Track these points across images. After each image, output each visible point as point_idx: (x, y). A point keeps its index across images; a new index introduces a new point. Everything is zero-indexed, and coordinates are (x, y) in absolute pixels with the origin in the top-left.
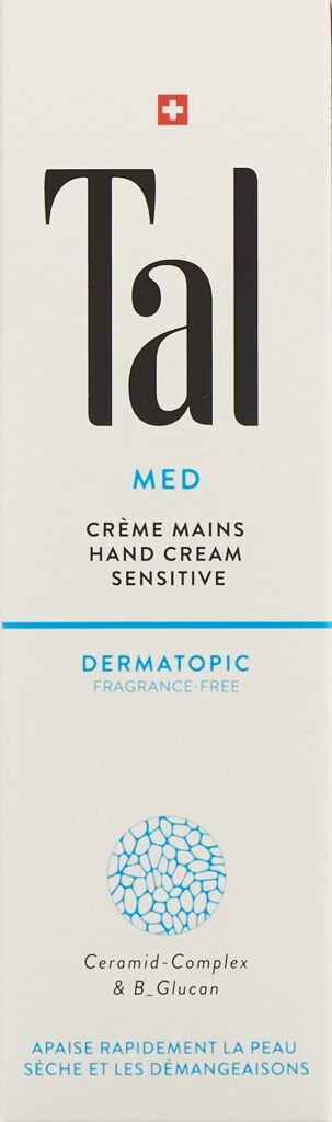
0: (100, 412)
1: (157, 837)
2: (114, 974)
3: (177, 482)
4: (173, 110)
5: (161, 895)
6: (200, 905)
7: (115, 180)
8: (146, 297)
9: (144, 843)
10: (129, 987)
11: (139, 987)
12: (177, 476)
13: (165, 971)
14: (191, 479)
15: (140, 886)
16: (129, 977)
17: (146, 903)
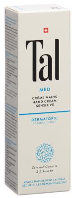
0: (34, 79)
1: (43, 147)
2: (37, 169)
3: (46, 90)
4: (46, 30)
5: (44, 156)
6: (50, 157)
7: (37, 42)
8: (42, 61)
9: (41, 148)
10: (39, 171)
11: (41, 171)
12: (46, 89)
13: (45, 168)
14: (49, 89)
15: (41, 155)
16: (39, 170)
17: (42, 157)
